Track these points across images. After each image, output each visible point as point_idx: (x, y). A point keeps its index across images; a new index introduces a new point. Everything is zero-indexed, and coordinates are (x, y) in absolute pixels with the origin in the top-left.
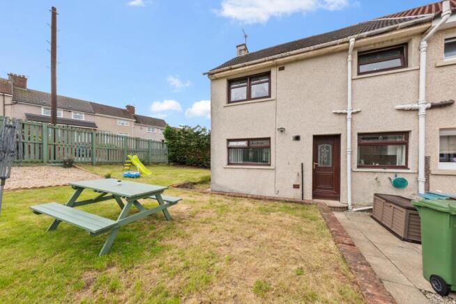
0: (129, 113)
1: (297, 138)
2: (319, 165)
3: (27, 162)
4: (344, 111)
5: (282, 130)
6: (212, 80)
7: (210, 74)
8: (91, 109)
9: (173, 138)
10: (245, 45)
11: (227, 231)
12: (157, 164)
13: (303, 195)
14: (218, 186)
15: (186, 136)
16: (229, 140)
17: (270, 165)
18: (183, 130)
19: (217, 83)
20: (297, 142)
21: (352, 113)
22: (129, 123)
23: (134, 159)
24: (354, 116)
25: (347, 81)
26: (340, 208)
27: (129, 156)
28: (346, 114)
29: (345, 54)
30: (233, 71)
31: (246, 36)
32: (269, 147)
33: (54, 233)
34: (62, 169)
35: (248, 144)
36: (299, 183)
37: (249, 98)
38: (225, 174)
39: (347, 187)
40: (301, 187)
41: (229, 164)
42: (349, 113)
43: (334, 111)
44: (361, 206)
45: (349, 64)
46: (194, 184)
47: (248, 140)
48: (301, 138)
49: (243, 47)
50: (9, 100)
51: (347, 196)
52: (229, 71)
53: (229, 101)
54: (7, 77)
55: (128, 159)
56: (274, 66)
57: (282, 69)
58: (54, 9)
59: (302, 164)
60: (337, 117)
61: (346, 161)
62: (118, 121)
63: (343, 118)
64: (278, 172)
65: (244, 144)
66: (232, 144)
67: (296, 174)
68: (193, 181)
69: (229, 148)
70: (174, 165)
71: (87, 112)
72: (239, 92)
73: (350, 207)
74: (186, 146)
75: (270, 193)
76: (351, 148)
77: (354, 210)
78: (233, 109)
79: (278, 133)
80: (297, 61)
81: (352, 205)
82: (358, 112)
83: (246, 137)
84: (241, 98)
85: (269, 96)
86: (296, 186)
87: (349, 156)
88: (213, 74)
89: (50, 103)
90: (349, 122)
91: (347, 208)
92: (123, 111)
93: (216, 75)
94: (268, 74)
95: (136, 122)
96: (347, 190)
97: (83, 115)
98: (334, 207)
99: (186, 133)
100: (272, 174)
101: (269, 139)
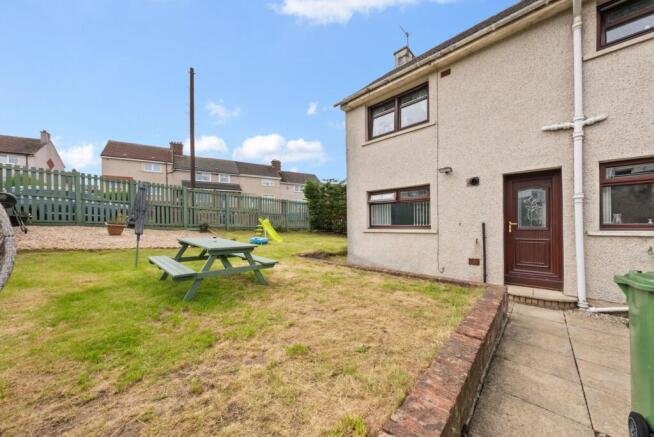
0: (274, 169)
1: (474, 182)
2: (520, 227)
3: (171, 226)
4: (567, 124)
5: (448, 171)
6: (347, 112)
7: (343, 104)
8: (236, 169)
9: (314, 197)
10: (407, 48)
11: (316, 300)
12: (296, 230)
13: (485, 275)
14: (356, 258)
15: (331, 194)
16: (371, 193)
17: (429, 227)
18: (327, 185)
19: (354, 114)
20: (474, 187)
21: (586, 126)
22: (274, 182)
23: (265, 224)
24: (589, 131)
25: (572, 68)
26: (558, 302)
27: (260, 220)
28: (571, 129)
29: (565, 19)
30: (372, 93)
31: (407, 35)
32: (427, 200)
33: (162, 282)
34: (198, 233)
35: (397, 198)
36: (480, 256)
37: (398, 127)
38: (367, 242)
39: (575, 266)
40: (482, 262)
41: (371, 227)
42: (578, 127)
43: (545, 128)
44: (612, 303)
45: (577, 34)
46: (331, 255)
47: (397, 191)
48: (481, 182)
49: (404, 52)
50: (170, 169)
51: (575, 283)
52: (367, 95)
53: (370, 136)
54: (168, 146)
55: (258, 223)
56: (432, 72)
57: (446, 73)
58: (192, 70)
59: (484, 225)
60: (552, 138)
61: (573, 216)
62: (263, 181)
63: (564, 138)
64: (442, 238)
65: (391, 197)
66: (375, 198)
67: (474, 242)
68: (330, 252)
69: (371, 205)
70: (317, 233)
71: (232, 174)
72: (384, 122)
73: (582, 304)
74: (331, 207)
75: (430, 270)
76: (584, 191)
77: (593, 309)
78: (376, 148)
79: (442, 176)
80: (471, 54)
81: (588, 299)
82: (598, 122)
83: (392, 187)
84: (387, 131)
85: (427, 121)
86: (473, 262)
87: (578, 208)
88: (346, 103)
89: (189, 167)
90: (578, 144)
91: (575, 305)
92: (268, 168)
93: (350, 104)
94: (425, 87)
95: (282, 180)
96: (576, 271)
97: (210, 176)
98: (545, 301)
99: (331, 188)
100: (432, 242)
101: (426, 188)
